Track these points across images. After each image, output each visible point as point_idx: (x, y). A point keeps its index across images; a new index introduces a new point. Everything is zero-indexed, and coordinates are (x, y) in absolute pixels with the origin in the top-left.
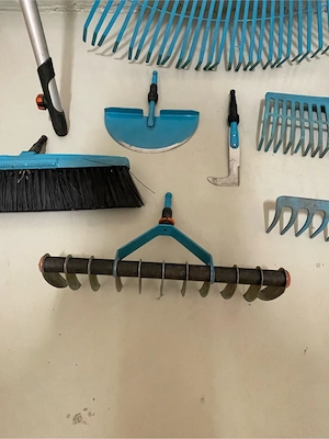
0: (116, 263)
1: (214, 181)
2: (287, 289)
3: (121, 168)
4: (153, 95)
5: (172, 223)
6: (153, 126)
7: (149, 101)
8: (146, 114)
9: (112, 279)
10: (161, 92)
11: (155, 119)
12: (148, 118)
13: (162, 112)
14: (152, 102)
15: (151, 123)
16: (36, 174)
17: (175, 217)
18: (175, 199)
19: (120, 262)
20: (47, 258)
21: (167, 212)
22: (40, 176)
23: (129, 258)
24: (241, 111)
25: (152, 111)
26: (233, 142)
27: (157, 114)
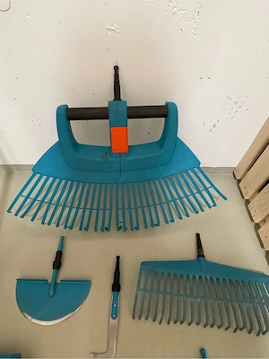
7: (52, 269)
14: (56, 270)
15: (51, 293)
27: (59, 281)
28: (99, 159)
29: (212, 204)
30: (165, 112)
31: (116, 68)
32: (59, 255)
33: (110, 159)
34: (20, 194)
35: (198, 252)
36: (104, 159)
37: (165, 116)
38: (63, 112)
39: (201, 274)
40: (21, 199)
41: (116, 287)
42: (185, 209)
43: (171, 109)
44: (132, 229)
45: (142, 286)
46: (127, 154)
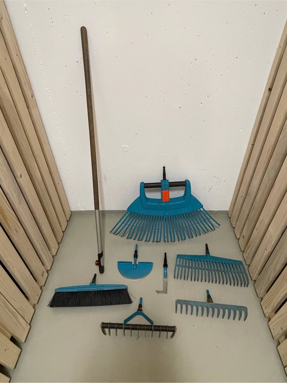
0: (124, 324)
1: (158, 292)
2: (176, 333)
3: (124, 289)
4: (136, 256)
5: (141, 310)
6: (136, 269)
7: (134, 258)
8: (133, 263)
9: (122, 330)
10: (139, 254)
11: (136, 265)
12: (134, 265)
13: (139, 263)
14: (135, 258)
15: (135, 267)
16: (97, 292)
17: (143, 308)
18: (143, 300)
19: (125, 324)
20: (103, 323)
21: (140, 306)
22: (98, 293)
23: (129, 323)
24: (168, 263)
25: (135, 262)
26: (165, 276)
27: (137, 263)
28: (156, 204)
29: (213, 229)
30: (184, 184)
31: (164, 168)
32: (136, 252)
33: (162, 204)
34: (120, 221)
35: (206, 251)
36: (159, 204)
37: (185, 185)
38: (143, 185)
39: (207, 260)
40: (120, 224)
41: (165, 265)
42: (199, 232)
43: (187, 183)
44: (171, 241)
45: (178, 263)
46: (169, 202)
